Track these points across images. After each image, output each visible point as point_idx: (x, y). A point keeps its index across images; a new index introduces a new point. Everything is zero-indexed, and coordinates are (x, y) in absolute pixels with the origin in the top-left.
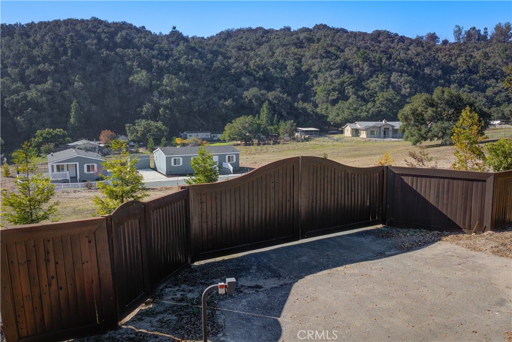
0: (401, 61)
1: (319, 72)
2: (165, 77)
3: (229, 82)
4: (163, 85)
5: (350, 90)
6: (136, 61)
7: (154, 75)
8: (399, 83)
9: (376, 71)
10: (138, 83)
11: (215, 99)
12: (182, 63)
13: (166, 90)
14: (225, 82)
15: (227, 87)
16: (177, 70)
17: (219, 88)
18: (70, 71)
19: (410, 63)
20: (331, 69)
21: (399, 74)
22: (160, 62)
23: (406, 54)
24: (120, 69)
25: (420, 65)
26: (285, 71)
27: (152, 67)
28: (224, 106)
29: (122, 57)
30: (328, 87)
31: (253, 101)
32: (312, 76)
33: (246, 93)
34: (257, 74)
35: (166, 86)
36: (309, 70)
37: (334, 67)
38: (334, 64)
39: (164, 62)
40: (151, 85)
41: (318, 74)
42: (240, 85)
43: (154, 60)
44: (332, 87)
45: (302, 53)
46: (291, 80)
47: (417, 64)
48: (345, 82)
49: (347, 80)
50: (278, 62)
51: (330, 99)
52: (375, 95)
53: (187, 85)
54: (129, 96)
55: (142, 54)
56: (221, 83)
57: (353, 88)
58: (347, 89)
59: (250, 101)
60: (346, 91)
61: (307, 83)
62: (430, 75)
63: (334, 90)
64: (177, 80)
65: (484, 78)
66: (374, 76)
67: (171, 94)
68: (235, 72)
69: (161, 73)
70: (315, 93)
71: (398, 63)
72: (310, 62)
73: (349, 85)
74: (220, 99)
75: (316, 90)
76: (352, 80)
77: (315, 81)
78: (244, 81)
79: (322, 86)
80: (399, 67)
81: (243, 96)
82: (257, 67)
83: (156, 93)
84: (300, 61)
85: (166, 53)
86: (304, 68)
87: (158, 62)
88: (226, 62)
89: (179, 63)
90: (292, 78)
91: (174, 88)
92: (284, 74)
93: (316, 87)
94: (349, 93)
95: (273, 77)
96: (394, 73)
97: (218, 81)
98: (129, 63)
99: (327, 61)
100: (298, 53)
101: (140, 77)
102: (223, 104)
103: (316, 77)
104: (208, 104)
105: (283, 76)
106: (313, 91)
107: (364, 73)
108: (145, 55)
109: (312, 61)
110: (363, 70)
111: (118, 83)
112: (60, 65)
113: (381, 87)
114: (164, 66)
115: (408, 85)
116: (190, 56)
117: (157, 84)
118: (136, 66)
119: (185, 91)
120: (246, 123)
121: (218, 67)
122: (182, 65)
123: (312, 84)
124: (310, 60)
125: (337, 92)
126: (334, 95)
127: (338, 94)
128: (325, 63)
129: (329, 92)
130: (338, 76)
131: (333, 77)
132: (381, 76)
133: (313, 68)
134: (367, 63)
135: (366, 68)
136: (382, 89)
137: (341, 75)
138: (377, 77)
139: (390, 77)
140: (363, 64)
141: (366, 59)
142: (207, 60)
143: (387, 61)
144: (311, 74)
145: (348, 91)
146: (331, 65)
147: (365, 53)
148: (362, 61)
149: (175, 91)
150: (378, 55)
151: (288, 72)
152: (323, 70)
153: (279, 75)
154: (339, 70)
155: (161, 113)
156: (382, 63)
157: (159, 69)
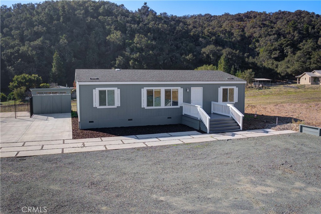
1: (259, 37)
2: (136, 36)
3: (189, 42)
4: (135, 43)
5: (288, 50)
6: (113, 25)
7: (128, 36)
10: (114, 42)
11: (178, 55)
12: (150, 26)
13: (136, 47)
14: (186, 42)
15: (187, 46)
16: (146, 32)
17: (180, 47)
18: (60, 32)
20: (270, 35)
22: (133, 26)
24: (100, 31)
26: (232, 37)
27: (126, 30)
28: (185, 60)
29: (103, 23)
30: (269, 48)
31: (211, 55)
32: (254, 40)
33: (204, 50)
34: (210, 39)
35: (136, 44)
36: (250, 37)
37: (271, 33)
38: (272, 31)
39: (136, 26)
40: (124, 44)
41: (259, 39)
42: (199, 44)
43: (128, 25)
44: (273, 47)
45: (244, 25)
46: (237, 43)
48: (283, 44)
49: (285, 42)
50: (226, 31)
51: (272, 57)
52: (311, 54)
53: (154, 43)
54: (107, 53)
55: (119, 21)
56: (182, 42)
57: (291, 48)
58: (286, 49)
59: (208, 56)
60: (285, 51)
61: (250, 46)
63: (275, 49)
64: (146, 38)
66: (304, 41)
67: (140, 50)
68: (193, 35)
69: (133, 33)
70: (258, 54)
72: (252, 30)
73: (287, 46)
74: (181, 55)
75: (258, 51)
76: (289, 42)
77: (257, 44)
78: (201, 41)
79: (264, 47)
81: (202, 52)
82: (210, 33)
83: (128, 49)
84: (243, 31)
85: (138, 19)
86: (247, 34)
87: (130, 26)
88: (186, 28)
89: (148, 27)
91: (143, 46)
92: (232, 39)
93: (259, 48)
94: (288, 53)
95: (223, 40)
97: (180, 41)
98: (108, 27)
99: (266, 29)
100: (241, 25)
101: (115, 36)
102: (184, 58)
103: (258, 41)
104: (171, 59)
106: (256, 51)
108: (121, 21)
111: (99, 42)
112: (53, 28)
113: (313, 48)
114: (136, 29)
116: (157, 22)
117: (129, 42)
118: (113, 29)
119: (153, 48)
121: (180, 31)
122: (150, 28)
123: (255, 46)
124: (252, 29)
125: (278, 52)
126: (276, 54)
127: (279, 53)
128: (264, 31)
129: (271, 52)
130: (276, 40)
131: (272, 41)
132: (309, 41)
133: (254, 35)
134: (297, 31)
135: (297, 35)
136: (314, 50)
137: (278, 39)
138: (306, 41)
139: (317, 42)
140: (294, 32)
141: (295, 29)
142: (171, 26)
143: (313, 30)
144: (253, 39)
145: (287, 51)
146: (269, 32)
147: (295, 23)
148: (293, 30)
149: (144, 48)
150: (305, 26)
151: (235, 37)
152: (263, 36)
153: (228, 40)
154: (276, 36)
155: (131, 64)
156: (309, 32)
157: (132, 31)
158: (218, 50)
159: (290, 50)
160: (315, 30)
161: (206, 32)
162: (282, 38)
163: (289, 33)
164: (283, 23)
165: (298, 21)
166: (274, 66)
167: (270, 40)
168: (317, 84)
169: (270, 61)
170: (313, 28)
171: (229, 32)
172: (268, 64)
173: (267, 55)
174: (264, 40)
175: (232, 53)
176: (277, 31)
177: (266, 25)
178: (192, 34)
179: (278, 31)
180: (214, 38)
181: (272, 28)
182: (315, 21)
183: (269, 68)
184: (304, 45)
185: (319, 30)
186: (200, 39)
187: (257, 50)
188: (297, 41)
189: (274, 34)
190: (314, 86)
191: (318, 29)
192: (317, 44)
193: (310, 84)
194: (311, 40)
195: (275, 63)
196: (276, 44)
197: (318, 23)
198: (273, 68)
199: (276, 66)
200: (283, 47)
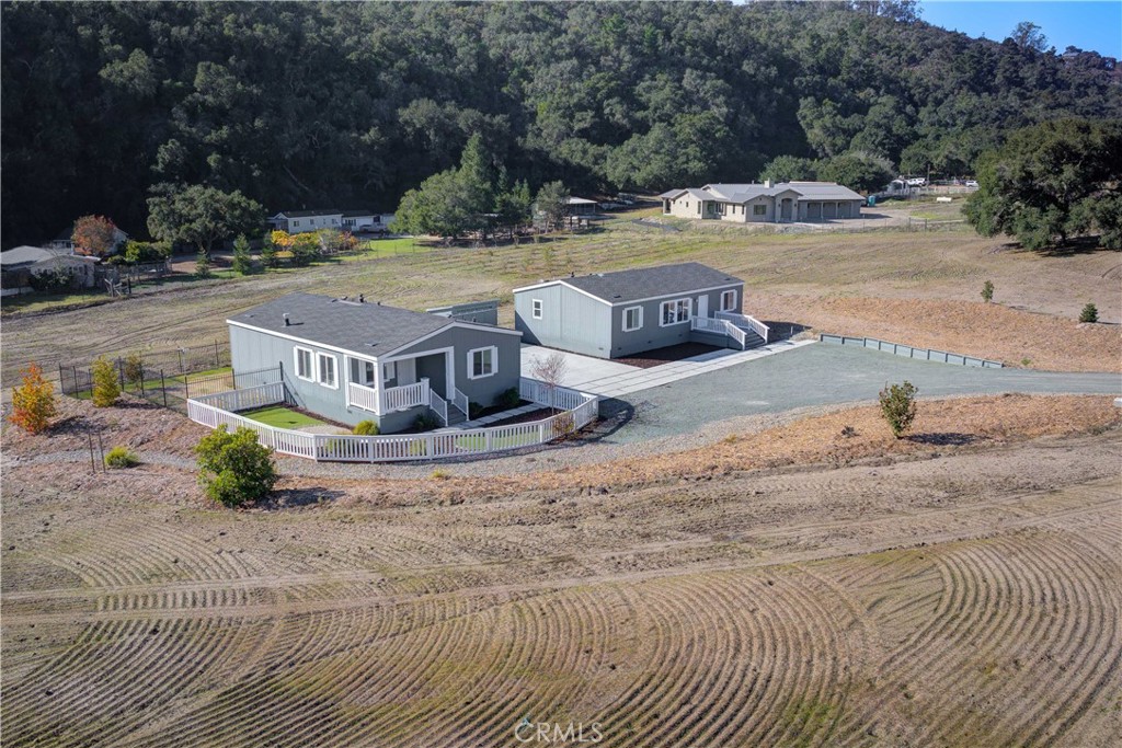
0: (694, 43)
1: (528, 63)
2: (199, 70)
3: (352, 83)
4: (195, 90)
5: (614, 108)
8: (702, 94)
9: (647, 65)
10: (126, 85)
11: (327, 127)
12: (228, 32)
13: (203, 104)
15: (348, 96)
19: (710, 48)
20: (559, 59)
21: (700, 73)
22: (174, 30)
23: (700, 28)
25: (729, 54)
26: (454, 60)
27: (154, 43)
28: (360, 145)
30: (564, 99)
31: (431, 134)
33: (404, 114)
35: (202, 93)
36: (501, 59)
37: (559, 52)
38: (561, 45)
39: (185, 30)
40: (161, 91)
41: (529, 68)
42: (378, 93)
43: (155, 25)
44: (575, 100)
45: (476, 17)
46: (471, 81)
47: (726, 52)
48: (598, 90)
49: (602, 83)
51: (576, 128)
53: (254, 90)
54: (95, 119)
56: (328, 85)
57: (619, 103)
58: (608, 105)
59: (420, 133)
60: (607, 111)
61: (504, 90)
62: (754, 76)
63: (581, 107)
64: (227, 76)
65: (851, 84)
66: (647, 76)
67: (218, 116)
68: (358, 60)
70: (534, 115)
71: (688, 48)
72: (503, 39)
73: (609, 96)
74: (342, 126)
75: (532, 106)
76: (613, 84)
77: (526, 86)
78: (384, 82)
79: (549, 97)
80: (692, 57)
81: (399, 120)
82: (389, 48)
83: (178, 112)
84: (479, 39)
86: (493, 53)
87: (166, 33)
89: (222, 32)
90: (473, 77)
91: (223, 99)
92: (454, 66)
93: (533, 99)
94: (613, 115)
95: (431, 72)
96: (688, 71)
98: (85, 32)
99: (543, 38)
100: (468, 17)
102: (357, 140)
103: (526, 76)
105: (451, 71)
106: (526, 108)
107: (623, 69)
109: (509, 38)
110: (620, 62)
113: (675, 102)
114: (188, 40)
115: (721, 99)
116: (242, 15)
117: (178, 88)
120: (461, 189)
122: (229, 38)
123: (521, 91)
124: (503, 34)
125: (591, 113)
126: (585, 120)
127: (592, 117)
128: (542, 44)
129: (569, 113)
130: (578, 74)
131: (565, 76)
132: (662, 78)
133: (512, 54)
134: (628, 47)
135: (627, 58)
136: (679, 107)
137: (582, 72)
138: (653, 78)
139: (680, 80)
140: (618, 48)
141: (622, 38)
142: (283, 27)
143: (667, 43)
144: (512, 69)
145: (611, 110)
146: (554, 48)
147: (622, 22)
148: (615, 42)
149: (228, 107)
150: (648, 29)
151: (461, 61)
152: (538, 59)
153: (442, 70)
154: (575, 61)
155: (212, 164)
156: (660, 48)
157: (171, 48)
158: (447, 116)
159: (618, 108)
160: (674, 41)
161: (378, 44)
162: (593, 69)
163: (606, 51)
164: (588, 19)
165: (627, 13)
166: (590, 157)
167: (562, 75)
168: (716, 217)
169: (577, 144)
170: (668, 37)
171: (440, 42)
172: (573, 151)
173: (561, 122)
174: (547, 74)
175: (482, 122)
176: (572, 43)
177: (539, 20)
178: (353, 56)
179: (574, 41)
180: (402, 63)
181: (558, 32)
182: (669, 13)
183: (579, 164)
184: (649, 89)
185: (682, 43)
186: (383, 76)
187: (527, 103)
188: (629, 76)
189: (569, 57)
190: (710, 223)
191: (680, 40)
192: (681, 87)
193: (700, 216)
194: (665, 77)
195: (593, 149)
196: (581, 88)
197: (677, 21)
198: (587, 165)
199: (592, 159)
200: (599, 96)
